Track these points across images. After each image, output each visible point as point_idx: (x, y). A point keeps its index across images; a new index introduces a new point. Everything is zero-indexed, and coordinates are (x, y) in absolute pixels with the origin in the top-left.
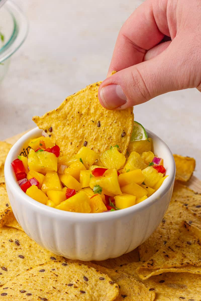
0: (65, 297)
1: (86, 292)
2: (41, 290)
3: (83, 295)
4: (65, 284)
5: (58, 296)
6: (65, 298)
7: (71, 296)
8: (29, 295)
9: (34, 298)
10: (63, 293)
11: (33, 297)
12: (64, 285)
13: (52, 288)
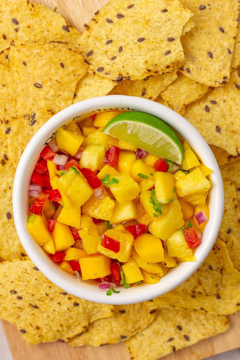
0: (57, 307)
1: (80, 304)
2: (33, 295)
3: (76, 308)
4: (59, 292)
5: (50, 305)
6: (56, 309)
7: (64, 308)
8: (20, 298)
9: (25, 304)
10: (55, 302)
11: (23, 303)
12: (58, 294)
13: (44, 295)
